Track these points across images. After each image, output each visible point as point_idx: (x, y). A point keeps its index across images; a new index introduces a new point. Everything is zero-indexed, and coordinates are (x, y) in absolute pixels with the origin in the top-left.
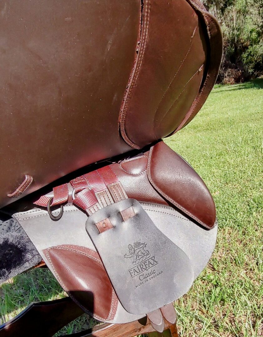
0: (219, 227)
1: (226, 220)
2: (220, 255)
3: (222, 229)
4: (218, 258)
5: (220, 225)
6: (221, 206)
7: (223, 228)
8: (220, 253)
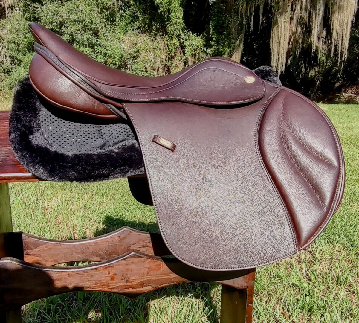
0: (329, 242)
1: (339, 237)
2: (321, 269)
3: (331, 244)
4: (318, 271)
5: (331, 240)
6: (337, 222)
7: (333, 243)
8: (322, 267)
